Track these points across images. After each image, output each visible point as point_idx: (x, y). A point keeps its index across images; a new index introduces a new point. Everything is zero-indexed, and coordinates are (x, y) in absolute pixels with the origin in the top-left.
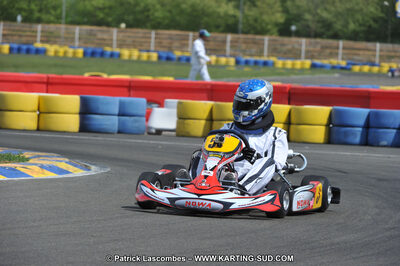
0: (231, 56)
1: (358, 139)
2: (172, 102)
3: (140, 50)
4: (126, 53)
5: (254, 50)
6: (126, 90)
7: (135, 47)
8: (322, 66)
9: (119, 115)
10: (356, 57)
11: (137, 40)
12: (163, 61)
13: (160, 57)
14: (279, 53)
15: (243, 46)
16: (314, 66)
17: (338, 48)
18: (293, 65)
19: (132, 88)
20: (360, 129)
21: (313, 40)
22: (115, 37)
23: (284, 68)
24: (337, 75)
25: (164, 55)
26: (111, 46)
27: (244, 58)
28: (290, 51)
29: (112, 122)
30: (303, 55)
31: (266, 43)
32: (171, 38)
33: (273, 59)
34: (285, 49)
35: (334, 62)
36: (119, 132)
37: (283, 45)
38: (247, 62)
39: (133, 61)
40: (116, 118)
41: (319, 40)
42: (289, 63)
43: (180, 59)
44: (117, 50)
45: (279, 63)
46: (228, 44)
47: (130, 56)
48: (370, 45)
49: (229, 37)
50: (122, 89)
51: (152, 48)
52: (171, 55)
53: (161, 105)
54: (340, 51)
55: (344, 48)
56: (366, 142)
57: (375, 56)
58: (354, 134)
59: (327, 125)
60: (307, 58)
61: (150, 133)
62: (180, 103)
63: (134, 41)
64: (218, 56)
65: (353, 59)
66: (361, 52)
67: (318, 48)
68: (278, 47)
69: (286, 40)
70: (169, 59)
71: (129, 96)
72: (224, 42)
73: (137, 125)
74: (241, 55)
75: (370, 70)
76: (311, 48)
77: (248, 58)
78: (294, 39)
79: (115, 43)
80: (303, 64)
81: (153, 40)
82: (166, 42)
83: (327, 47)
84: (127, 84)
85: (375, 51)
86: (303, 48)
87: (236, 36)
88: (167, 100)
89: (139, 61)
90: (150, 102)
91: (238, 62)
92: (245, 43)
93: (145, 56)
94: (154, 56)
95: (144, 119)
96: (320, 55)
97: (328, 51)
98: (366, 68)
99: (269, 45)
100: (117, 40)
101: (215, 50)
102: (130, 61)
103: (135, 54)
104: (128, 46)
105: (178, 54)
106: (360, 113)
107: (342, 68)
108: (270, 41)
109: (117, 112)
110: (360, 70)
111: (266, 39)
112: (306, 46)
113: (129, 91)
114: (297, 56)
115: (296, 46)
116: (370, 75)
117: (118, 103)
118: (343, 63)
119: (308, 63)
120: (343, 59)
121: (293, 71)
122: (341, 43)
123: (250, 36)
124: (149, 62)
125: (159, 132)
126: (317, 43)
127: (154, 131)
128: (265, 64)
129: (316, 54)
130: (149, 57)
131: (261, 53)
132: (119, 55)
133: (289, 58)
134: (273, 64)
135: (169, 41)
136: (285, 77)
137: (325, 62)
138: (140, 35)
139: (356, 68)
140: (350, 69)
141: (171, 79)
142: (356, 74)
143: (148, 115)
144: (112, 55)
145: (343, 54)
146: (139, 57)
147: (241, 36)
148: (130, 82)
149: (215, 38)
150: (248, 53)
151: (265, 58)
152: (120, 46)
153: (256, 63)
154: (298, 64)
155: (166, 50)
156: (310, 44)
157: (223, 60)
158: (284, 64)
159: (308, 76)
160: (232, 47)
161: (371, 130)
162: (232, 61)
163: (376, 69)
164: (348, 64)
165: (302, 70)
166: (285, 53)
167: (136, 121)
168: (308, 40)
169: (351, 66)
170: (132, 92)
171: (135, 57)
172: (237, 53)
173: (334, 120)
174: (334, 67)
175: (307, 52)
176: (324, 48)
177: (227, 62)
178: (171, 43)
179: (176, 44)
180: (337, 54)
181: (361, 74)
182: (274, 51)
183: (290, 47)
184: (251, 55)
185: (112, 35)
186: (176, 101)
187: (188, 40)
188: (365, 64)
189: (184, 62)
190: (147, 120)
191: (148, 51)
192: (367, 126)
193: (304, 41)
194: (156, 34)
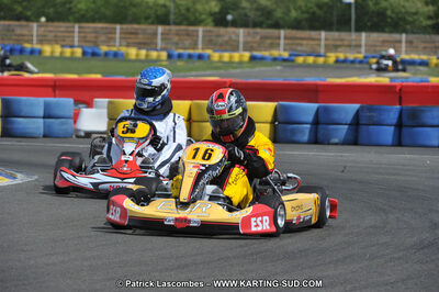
0: (162, 49)
1: (306, 138)
2: (102, 102)
3: (63, 46)
4: (47, 49)
5: (187, 43)
6: (50, 90)
7: (56, 42)
8: (262, 59)
9: (44, 117)
10: (299, 48)
11: (59, 34)
12: (89, 57)
13: (84, 53)
14: (215, 45)
15: (176, 39)
16: (253, 58)
17: (279, 38)
18: (231, 57)
19: (57, 87)
20: (308, 126)
21: (251, 30)
22: (35, 33)
23: (220, 61)
24: (279, 68)
25: (90, 51)
26: (31, 41)
27: (176, 52)
28: (227, 42)
29: (37, 125)
30: (241, 46)
31: (200, 34)
32: (96, 32)
33: (209, 52)
34: (220, 40)
35: (275, 53)
36: (45, 136)
37: (219, 36)
38: (180, 56)
39: (57, 58)
40: (42, 120)
41: (258, 30)
42: (226, 56)
43: (106, 54)
44: (37, 47)
45: (216, 56)
46: (159, 37)
47: (52, 52)
48: (314, 34)
49: (160, 29)
50: (46, 89)
51: (76, 43)
52: (96, 50)
53: (89, 105)
54: (282, 42)
55: (286, 38)
56: (316, 140)
57: (319, 45)
58: (302, 132)
59: (272, 123)
60: (245, 50)
61: (78, 137)
62: (110, 103)
63: (56, 36)
64: (148, 50)
65: (295, 50)
66: (305, 42)
67: (258, 38)
68: (214, 38)
69: (222, 30)
70: (94, 54)
71: (55, 96)
72: (155, 34)
73: (64, 127)
74: (173, 48)
75: (315, 62)
76: (249, 39)
77: (181, 51)
78: (231, 30)
79: (35, 38)
80: (241, 56)
81: (76, 34)
82: (91, 37)
83: (266, 38)
84: (52, 83)
85: (320, 40)
86: (241, 40)
87: (167, 27)
88: (96, 100)
89: (62, 58)
90: (77, 102)
91: (170, 56)
92: (177, 34)
93: (68, 52)
94: (78, 52)
95: (72, 121)
96: (260, 47)
97: (268, 41)
98: (311, 60)
99: (204, 36)
100: (38, 36)
101: (144, 44)
102: (52, 58)
103: (58, 50)
104: (49, 42)
105: (104, 49)
106: (308, 109)
107: (284, 60)
108: (203, 31)
109: (42, 114)
110: (304, 61)
111: (201, 29)
112: (244, 36)
113: (54, 91)
114: (235, 48)
115: (234, 37)
116: (315, 66)
117: (42, 104)
118: (286, 55)
119: (247, 55)
120: (285, 50)
121: (230, 64)
122: (282, 33)
123: (183, 27)
124: (72, 58)
125: (88, 135)
126: (257, 33)
127: (82, 134)
128: (200, 57)
129: (255, 45)
130: (72, 53)
131: (194, 46)
132: (40, 52)
133: (226, 51)
134: (209, 57)
135: (93, 35)
136: (222, 71)
137: (266, 54)
138: (62, 29)
139: (300, 60)
140: (293, 61)
141: (99, 76)
142: (300, 66)
143: (76, 117)
144: (32, 52)
145: (285, 44)
146: (61, 53)
147: (174, 28)
148: (55, 81)
149: (145, 30)
150: (181, 45)
151: (199, 51)
152: (41, 42)
153: (190, 56)
154: (236, 56)
155: (91, 45)
156: (249, 34)
157: (154, 54)
158: (220, 57)
159: (247, 70)
160: (162, 39)
161: (320, 127)
162: (164, 55)
163: (321, 60)
164: (290, 55)
165: (241, 63)
166: (221, 45)
167: (63, 123)
168: (247, 30)
169: (293, 58)
170: (57, 92)
171: (57, 54)
172: (169, 46)
173: (279, 117)
174: (275, 59)
175: (245, 43)
176: (264, 38)
177: (159, 56)
178: (96, 37)
179: (103, 38)
180: (279, 44)
181: (305, 66)
182: (209, 43)
183: (226, 38)
184: (185, 49)
185: (32, 30)
186: (107, 100)
187: (115, 33)
188: (309, 55)
189: (111, 57)
190: (75, 122)
191: (72, 47)
192: (316, 122)
193: (241, 31)
194: (80, 27)
